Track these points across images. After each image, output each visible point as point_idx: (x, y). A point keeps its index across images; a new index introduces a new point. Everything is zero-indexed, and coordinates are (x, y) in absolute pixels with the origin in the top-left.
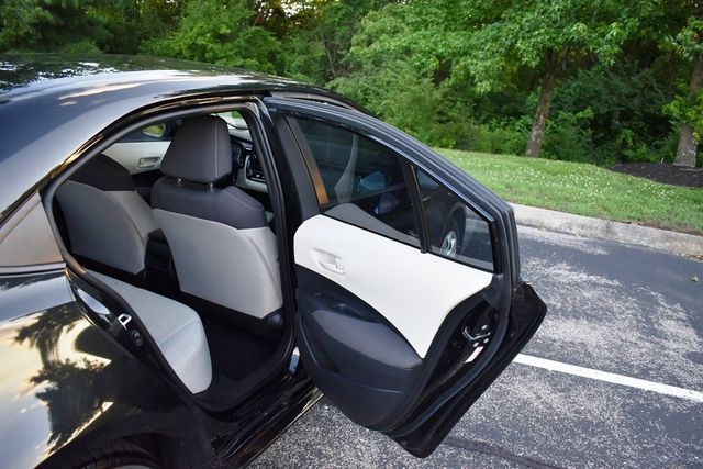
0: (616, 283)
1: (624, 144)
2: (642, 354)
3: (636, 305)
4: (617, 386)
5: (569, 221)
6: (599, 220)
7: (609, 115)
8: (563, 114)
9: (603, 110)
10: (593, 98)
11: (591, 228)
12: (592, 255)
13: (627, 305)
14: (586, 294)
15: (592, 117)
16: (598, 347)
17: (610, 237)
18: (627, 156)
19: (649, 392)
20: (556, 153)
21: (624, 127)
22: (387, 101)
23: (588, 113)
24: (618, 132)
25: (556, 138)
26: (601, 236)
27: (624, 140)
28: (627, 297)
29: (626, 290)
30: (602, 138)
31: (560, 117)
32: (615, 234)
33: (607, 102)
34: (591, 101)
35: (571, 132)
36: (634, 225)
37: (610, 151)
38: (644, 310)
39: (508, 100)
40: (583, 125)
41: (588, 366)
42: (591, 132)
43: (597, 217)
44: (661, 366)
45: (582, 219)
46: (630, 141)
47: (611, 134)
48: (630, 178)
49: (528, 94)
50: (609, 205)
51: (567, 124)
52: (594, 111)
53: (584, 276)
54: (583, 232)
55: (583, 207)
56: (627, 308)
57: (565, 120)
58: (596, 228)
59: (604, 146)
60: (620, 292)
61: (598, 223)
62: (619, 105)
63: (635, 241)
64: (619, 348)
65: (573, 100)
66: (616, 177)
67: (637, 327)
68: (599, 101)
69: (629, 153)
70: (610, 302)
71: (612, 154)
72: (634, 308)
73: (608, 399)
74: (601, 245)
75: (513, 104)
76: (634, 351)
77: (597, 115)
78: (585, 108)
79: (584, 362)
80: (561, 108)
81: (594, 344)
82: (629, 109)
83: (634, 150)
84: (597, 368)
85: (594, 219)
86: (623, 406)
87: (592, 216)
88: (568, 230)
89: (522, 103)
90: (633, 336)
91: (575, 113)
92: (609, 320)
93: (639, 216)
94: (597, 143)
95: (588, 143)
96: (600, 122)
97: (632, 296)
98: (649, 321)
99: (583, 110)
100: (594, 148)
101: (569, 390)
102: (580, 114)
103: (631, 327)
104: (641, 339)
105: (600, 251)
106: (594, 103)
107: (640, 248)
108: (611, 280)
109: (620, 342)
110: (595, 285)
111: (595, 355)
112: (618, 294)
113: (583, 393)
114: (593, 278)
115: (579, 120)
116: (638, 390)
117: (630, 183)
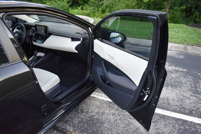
0: (185, 70)
1: (196, 17)
2: (191, 103)
3: (191, 80)
4: (178, 119)
5: (171, 46)
6: (182, 45)
7: (191, 7)
8: (176, 8)
9: (189, 6)
10: (186, 2)
11: (179, 48)
12: (178, 59)
13: (188, 80)
14: (173, 76)
15: (185, 8)
16: (173, 100)
17: (186, 51)
18: (197, 21)
19: (191, 122)
20: (174, 21)
21: (196, 11)
22: (118, 7)
23: (184, 7)
24: (194, 13)
25: (174, 16)
26: (182, 51)
27: (196, 15)
28: (189, 76)
29: (189, 73)
30: (189, 15)
31: (175, 9)
32: (188, 50)
33: (190, 3)
34: (185, 3)
35: (178, 14)
36: (195, 46)
37: (192, 19)
38: (194, 82)
39: (158, 4)
40: (182, 11)
41: (168, 110)
42: (185, 13)
43: (182, 44)
44: (198, 109)
45: (176, 45)
46: (198, 15)
47: (192, 13)
48: (196, 29)
49: (165, 2)
50: (186, 39)
51: (177, 11)
52: (186, 6)
53: (174, 68)
54: (176, 50)
55: (177, 40)
56: (188, 81)
57: (176, 10)
58: (181, 48)
59: (189, 18)
60: (186, 74)
61: (182, 46)
62: (195, 4)
63: (195, 52)
64: (182, 100)
65: (179, 3)
66: (190, 29)
67: (191, 90)
68: (188, 3)
69: (198, 20)
70: (182, 78)
71: (192, 20)
72: (191, 81)
73: (173, 126)
74: (182, 54)
75: (160, 5)
76: (188, 101)
77: (187, 8)
78: (183, 5)
79: (166, 107)
80: (175, 6)
81: (172, 99)
82: (198, 5)
83: (199, 18)
84: (171, 111)
85: (180, 45)
86: (179, 130)
87: (180, 44)
88: (171, 49)
89: (163, 5)
90: (188, 94)
91: (180, 7)
92: (180, 87)
93: (197, 43)
94: (187, 17)
95: (184, 17)
96: (188, 10)
97: (190, 75)
98: (196, 87)
99: (182, 6)
100: (186, 18)
101: (157, 122)
102: (182, 8)
103: (188, 90)
104: (191, 95)
105: (182, 57)
106: (186, 3)
107: (197, 55)
108: (184, 69)
109: (183, 97)
110: (177, 71)
111: (171, 104)
112: (185, 75)
113: (163, 123)
114: (177, 68)
115: (181, 9)
116: (186, 121)
117: (195, 30)
